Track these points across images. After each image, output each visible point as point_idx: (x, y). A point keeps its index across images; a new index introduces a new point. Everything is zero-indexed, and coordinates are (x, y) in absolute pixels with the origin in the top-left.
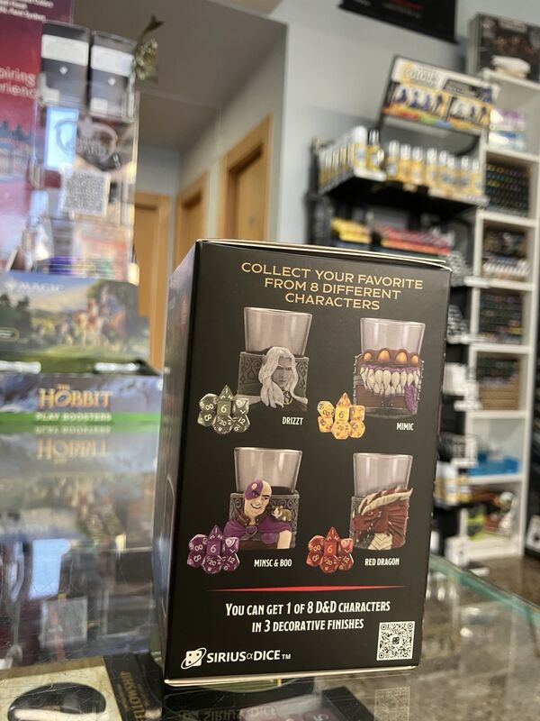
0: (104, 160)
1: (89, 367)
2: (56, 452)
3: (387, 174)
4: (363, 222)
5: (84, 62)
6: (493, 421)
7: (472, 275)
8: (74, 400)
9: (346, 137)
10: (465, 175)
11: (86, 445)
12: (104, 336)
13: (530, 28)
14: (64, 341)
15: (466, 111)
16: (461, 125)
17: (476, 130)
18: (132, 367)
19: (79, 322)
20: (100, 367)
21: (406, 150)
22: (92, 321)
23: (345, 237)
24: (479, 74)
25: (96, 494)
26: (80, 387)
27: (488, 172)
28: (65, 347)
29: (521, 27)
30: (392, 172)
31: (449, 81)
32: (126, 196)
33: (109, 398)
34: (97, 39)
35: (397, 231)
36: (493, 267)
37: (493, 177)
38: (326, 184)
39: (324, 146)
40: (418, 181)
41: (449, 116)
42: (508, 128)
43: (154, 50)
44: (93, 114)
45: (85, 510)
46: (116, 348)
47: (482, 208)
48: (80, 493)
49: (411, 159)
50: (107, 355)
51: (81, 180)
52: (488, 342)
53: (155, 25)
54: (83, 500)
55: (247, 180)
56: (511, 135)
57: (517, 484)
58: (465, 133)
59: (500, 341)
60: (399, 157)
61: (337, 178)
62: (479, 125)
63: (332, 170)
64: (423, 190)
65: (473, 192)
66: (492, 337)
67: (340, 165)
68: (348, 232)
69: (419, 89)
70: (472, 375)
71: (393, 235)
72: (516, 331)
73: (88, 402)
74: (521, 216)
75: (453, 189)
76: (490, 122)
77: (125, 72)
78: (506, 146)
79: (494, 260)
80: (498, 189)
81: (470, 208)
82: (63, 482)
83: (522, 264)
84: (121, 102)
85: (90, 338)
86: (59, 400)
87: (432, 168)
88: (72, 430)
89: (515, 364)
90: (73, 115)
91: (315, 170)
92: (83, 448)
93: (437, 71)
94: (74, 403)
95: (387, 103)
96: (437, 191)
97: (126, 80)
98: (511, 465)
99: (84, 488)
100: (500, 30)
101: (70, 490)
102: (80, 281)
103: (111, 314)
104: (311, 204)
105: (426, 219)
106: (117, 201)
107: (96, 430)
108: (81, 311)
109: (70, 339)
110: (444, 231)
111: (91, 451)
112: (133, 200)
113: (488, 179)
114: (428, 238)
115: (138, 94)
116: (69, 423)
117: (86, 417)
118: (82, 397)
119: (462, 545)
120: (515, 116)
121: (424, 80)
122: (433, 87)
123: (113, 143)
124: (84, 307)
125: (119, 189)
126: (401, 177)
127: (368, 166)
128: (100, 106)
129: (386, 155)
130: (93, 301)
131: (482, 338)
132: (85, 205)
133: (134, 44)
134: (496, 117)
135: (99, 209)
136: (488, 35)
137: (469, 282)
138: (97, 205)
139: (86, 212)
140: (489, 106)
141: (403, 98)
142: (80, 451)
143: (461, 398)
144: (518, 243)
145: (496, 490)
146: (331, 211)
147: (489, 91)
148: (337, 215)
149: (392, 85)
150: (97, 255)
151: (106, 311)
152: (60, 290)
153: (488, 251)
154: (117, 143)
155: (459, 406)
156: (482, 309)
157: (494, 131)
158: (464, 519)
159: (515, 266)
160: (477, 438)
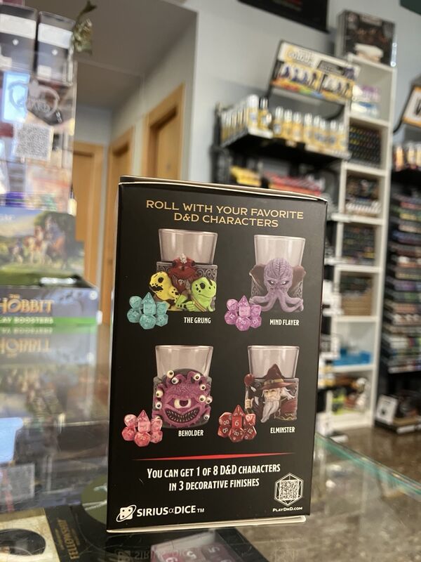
0: (49, 115)
1: (36, 281)
2: (8, 348)
3: (274, 133)
4: (255, 170)
5: (32, 36)
6: (353, 324)
7: (337, 212)
8: (23, 307)
9: (242, 103)
10: (333, 135)
11: (33, 343)
12: (48, 256)
13: (384, 23)
14: (16, 260)
15: (334, 85)
16: (330, 96)
17: (342, 101)
18: (70, 281)
19: (28, 245)
20: (45, 281)
21: (288, 115)
22: (38, 244)
23: (240, 181)
24: (345, 57)
25: (42, 382)
26: (28, 296)
27: (350, 133)
28: (17, 265)
29: (377, 21)
30: (277, 131)
31: (322, 62)
32: (66, 145)
33: (52, 305)
34: (43, 18)
35: (281, 177)
36: (354, 207)
37: (355, 137)
38: (226, 139)
39: (225, 110)
40: (297, 139)
41: (322, 89)
42: (366, 100)
43: (89, 28)
44: (40, 78)
45: (33, 394)
46: (57, 266)
47: (345, 160)
48: (28, 382)
49: (293, 122)
50: (50, 271)
51: (29, 131)
52: (349, 264)
53: (90, 8)
54: (31, 387)
55: (165, 134)
56: (368, 105)
57: (369, 372)
58: (334, 103)
59: (358, 263)
60: (283, 120)
61: (235, 135)
62: (344, 96)
63: (231, 128)
64: (301, 146)
65: (339, 148)
66: (352, 261)
67: (238, 125)
68: (243, 178)
69: (298, 67)
70: (336, 289)
71: (278, 180)
72: (370, 255)
73: (34, 308)
74: (375, 167)
75: (324, 145)
76: (352, 95)
77: (66, 45)
78: (364, 114)
79: (354, 201)
80: (357, 146)
81: (336, 160)
82: (15, 373)
83: (375, 204)
84: (62, 69)
85: (37, 257)
86: (11, 307)
87: (308, 128)
88: (22, 331)
89: (369, 281)
90: (25, 79)
91: (218, 128)
92: (30, 345)
93: (313, 54)
94: (23, 310)
95: (274, 77)
96: (312, 147)
97: (66, 51)
98: (365, 358)
99: (32, 376)
100: (361, 23)
101: (20, 378)
102: (30, 212)
103: (53, 238)
104: (215, 155)
105: (303, 168)
106: (59, 149)
107: (41, 330)
108: (29, 236)
109: (20, 259)
110: (317, 178)
111: (37, 347)
112: (72, 148)
113: (350, 139)
114: (304, 183)
115: (76, 64)
116: (19, 325)
117: (33, 320)
118: (30, 304)
119: (328, 419)
120: (371, 90)
121: (302, 60)
122: (309, 66)
123: (56, 102)
124: (32, 233)
125: (61, 139)
126: (285, 135)
127: (259, 126)
128: (45, 72)
129: (273, 118)
130: (39, 228)
131: (344, 261)
132: (33, 151)
133: (73, 23)
134: (357, 91)
135: (45, 155)
136: (352, 27)
137: (335, 217)
138: (43, 151)
139: (35, 157)
140: (352, 83)
141: (287, 74)
142: (28, 348)
143: (328, 306)
144: (372, 188)
145: (353, 377)
146: (230, 160)
147: (352, 70)
148: (235, 164)
149: (278, 63)
150: (44, 192)
151: (50, 236)
152: (13, 219)
153: (350, 194)
154: (59, 102)
155: (327, 312)
156: (345, 239)
157: (356, 102)
158: (330, 399)
159: (370, 205)
160: (340, 336)
